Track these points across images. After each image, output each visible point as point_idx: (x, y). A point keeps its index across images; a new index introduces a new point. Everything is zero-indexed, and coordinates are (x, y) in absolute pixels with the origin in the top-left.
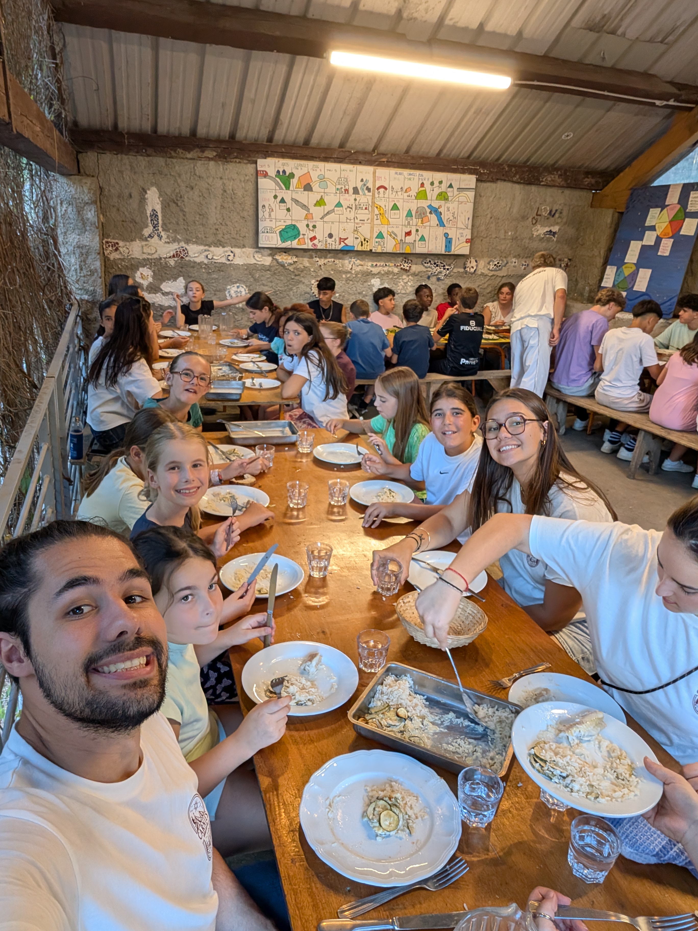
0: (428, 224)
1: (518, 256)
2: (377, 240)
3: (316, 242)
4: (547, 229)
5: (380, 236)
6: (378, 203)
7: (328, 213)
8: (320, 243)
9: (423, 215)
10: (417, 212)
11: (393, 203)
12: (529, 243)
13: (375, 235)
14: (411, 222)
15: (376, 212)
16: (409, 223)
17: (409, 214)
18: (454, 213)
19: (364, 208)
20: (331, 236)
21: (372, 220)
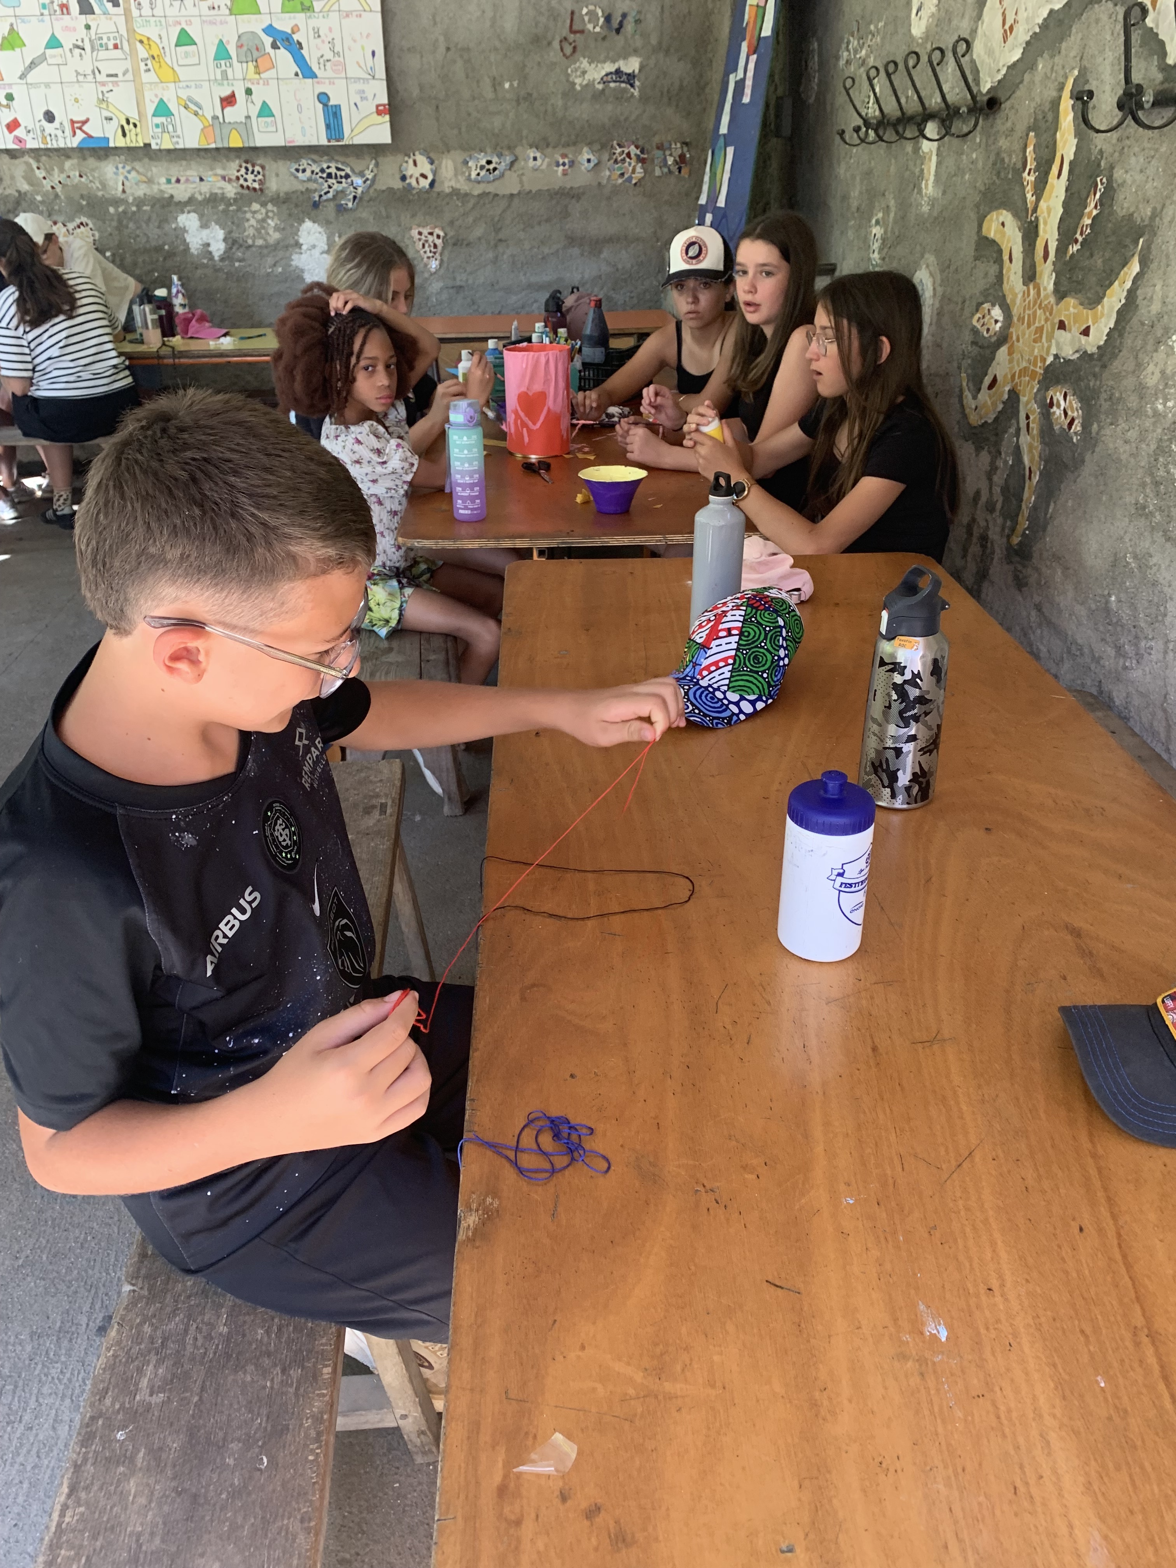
0: (271, 73)
1: (542, 144)
2: (158, 120)
3: (20, 132)
4: (610, 67)
5: (162, 109)
6: (143, 31)
7: (33, 65)
8: (31, 135)
9: (256, 54)
10: (240, 46)
11: (178, 29)
12: (566, 108)
13: (150, 108)
14: (229, 71)
15: (142, 52)
16: (224, 74)
17: (222, 53)
18: (332, 42)
19: (111, 46)
20: (50, 117)
21: (136, 73)
